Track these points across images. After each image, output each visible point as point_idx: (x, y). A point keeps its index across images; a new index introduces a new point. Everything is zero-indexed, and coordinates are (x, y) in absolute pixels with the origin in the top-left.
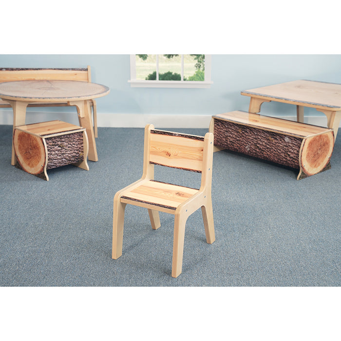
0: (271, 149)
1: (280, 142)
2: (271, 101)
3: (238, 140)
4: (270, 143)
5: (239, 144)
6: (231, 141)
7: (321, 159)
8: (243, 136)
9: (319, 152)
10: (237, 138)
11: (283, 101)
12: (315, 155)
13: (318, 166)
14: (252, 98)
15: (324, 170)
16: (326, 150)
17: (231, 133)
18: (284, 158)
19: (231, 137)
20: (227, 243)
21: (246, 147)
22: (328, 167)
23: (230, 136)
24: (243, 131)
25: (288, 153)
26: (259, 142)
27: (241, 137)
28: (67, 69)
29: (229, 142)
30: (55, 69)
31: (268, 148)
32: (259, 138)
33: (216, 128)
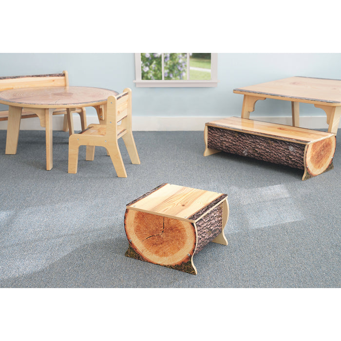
0: (270, 153)
1: (281, 145)
2: (265, 98)
3: (234, 145)
4: (269, 146)
5: (236, 149)
6: (227, 146)
7: (324, 160)
8: (240, 140)
9: (322, 153)
10: (234, 143)
11: (279, 98)
12: (318, 156)
13: (322, 167)
14: (245, 95)
15: (327, 170)
16: (329, 151)
17: (227, 138)
18: (286, 162)
19: (227, 142)
20: (241, 248)
21: (244, 152)
22: (330, 167)
23: (225, 141)
24: (240, 135)
25: (290, 156)
26: (258, 146)
27: (237, 142)
28: (45, 76)
29: (224, 148)
30: (32, 76)
31: (267, 152)
32: (257, 142)
33: (210, 133)
